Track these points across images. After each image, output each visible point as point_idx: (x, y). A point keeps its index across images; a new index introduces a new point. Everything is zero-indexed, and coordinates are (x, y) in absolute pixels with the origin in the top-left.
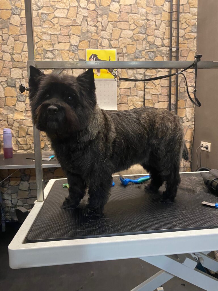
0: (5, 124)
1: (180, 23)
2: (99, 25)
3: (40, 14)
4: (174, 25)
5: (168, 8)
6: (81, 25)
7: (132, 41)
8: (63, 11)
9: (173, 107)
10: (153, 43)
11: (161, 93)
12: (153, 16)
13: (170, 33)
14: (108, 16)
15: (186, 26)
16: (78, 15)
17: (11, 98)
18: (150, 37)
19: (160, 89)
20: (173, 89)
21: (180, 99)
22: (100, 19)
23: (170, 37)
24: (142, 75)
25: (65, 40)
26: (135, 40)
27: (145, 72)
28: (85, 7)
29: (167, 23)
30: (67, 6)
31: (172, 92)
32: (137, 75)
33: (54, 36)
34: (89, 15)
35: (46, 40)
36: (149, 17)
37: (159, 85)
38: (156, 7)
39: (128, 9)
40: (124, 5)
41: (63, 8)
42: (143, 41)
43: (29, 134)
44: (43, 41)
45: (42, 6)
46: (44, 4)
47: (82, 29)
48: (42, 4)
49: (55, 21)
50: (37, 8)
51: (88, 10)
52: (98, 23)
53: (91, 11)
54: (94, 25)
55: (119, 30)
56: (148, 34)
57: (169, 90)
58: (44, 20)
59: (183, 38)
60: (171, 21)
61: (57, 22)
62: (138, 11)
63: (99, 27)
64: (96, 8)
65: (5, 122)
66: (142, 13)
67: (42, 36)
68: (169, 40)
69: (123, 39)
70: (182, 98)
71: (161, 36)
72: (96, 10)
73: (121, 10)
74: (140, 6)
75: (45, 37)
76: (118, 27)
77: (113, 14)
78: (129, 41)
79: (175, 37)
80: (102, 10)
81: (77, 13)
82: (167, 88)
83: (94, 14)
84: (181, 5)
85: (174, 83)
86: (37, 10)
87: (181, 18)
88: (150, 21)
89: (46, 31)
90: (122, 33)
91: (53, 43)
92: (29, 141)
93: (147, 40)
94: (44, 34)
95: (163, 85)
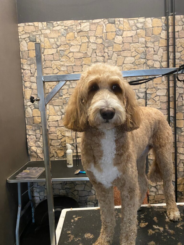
0: (34, 138)
1: (176, 47)
2: (106, 55)
3: (58, 51)
4: (171, 49)
5: (165, 36)
6: (91, 57)
7: (134, 66)
8: (76, 46)
9: (172, 119)
10: (152, 66)
11: (161, 107)
12: (151, 43)
13: (167, 57)
14: (113, 47)
15: (181, 49)
16: (88, 49)
17: (38, 117)
18: (149, 61)
19: (160, 104)
20: (172, 104)
21: (178, 112)
22: (106, 50)
23: (167, 59)
24: (143, 93)
25: (78, 70)
26: (137, 65)
27: (146, 90)
28: (94, 42)
29: (164, 48)
30: (79, 43)
31: (170, 107)
32: (139, 94)
33: (70, 67)
34: (97, 48)
35: (63, 71)
36: (148, 44)
37: (159, 101)
38: (154, 36)
39: (130, 40)
40: (127, 37)
41: (76, 44)
42: (143, 65)
43: (52, 145)
44: (61, 71)
45: (60, 44)
46: (62, 43)
47: (92, 60)
48: (60, 43)
49: (71, 55)
50: (56, 47)
51: (97, 44)
52: (105, 53)
53: (99, 44)
54: (101, 55)
55: (122, 58)
56: (148, 59)
57: (168, 105)
58: (62, 55)
59: (179, 60)
60: (168, 46)
61: (72, 56)
62: (139, 41)
63: (106, 57)
64: (103, 42)
65: (34, 137)
66: (142, 42)
67: (60, 68)
68: (167, 62)
69: (126, 64)
70: (180, 111)
71: (159, 60)
72: (103, 43)
73: (123, 41)
74: (140, 36)
75: (63, 69)
76: (121, 55)
77: (117, 45)
78: (131, 66)
79: (172, 59)
80: (108, 43)
81: (88, 48)
82: (166, 103)
83: (101, 47)
84: (177, 32)
85: (172, 99)
86: (57, 48)
87: (177, 43)
88: (149, 48)
89: (63, 63)
90: (125, 60)
91: (70, 73)
92: (52, 150)
93: (147, 64)
94: (62, 66)
95: (162, 101)
